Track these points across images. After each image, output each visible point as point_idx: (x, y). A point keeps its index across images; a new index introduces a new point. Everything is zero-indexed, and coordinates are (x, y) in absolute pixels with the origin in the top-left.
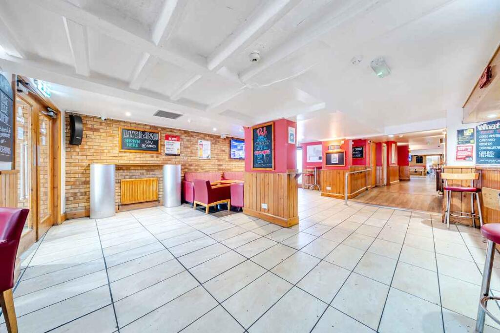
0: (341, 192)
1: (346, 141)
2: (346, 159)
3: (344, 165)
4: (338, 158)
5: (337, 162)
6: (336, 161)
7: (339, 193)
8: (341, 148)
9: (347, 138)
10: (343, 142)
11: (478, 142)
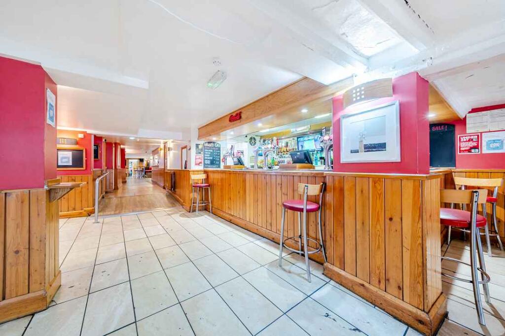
0: (77, 207)
1: (87, 136)
2: (86, 160)
3: (84, 168)
4: (71, 159)
5: (71, 164)
6: (68, 162)
7: (74, 209)
8: (77, 143)
9: (89, 131)
10: (81, 136)
11: (204, 154)
